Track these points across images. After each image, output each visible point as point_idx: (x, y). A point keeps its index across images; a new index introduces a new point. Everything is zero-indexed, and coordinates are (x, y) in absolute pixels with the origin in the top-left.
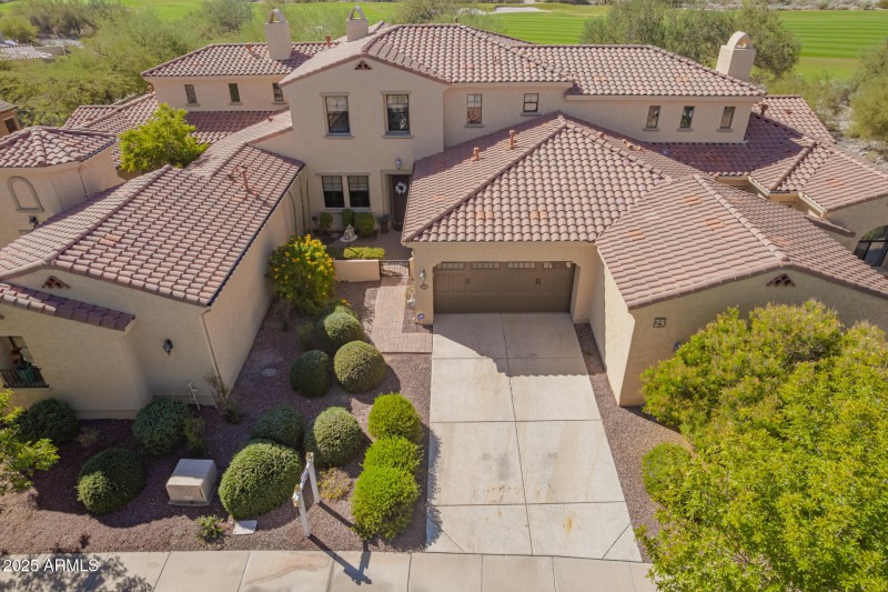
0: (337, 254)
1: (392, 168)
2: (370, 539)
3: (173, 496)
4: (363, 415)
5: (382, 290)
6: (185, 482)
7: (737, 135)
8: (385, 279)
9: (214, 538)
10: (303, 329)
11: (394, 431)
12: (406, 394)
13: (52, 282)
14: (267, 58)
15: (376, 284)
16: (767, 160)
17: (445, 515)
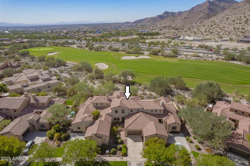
0: (117, 128)
1: (122, 117)
2: (123, 156)
3: (106, 153)
4: (121, 146)
5: (122, 132)
6: (107, 152)
7: (162, 113)
8: (122, 130)
9: (110, 156)
10: (114, 137)
11: (124, 147)
12: (125, 144)
13: (96, 135)
14: (106, 100)
15: (121, 131)
16: (165, 116)
17: (129, 154)
